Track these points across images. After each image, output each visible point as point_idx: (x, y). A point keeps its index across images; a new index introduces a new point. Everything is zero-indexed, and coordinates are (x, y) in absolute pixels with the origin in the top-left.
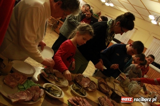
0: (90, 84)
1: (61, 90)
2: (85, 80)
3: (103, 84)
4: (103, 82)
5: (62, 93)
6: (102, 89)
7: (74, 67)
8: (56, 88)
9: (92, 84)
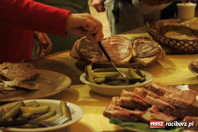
0: (134, 46)
1: (58, 102)
2: (112, 43)
3: (172, 30)
4: (166, 27)
5: (68, 109)
6: (179, 44)
7: (46, 40)
8: (38, 106)
9: (138, 44)
